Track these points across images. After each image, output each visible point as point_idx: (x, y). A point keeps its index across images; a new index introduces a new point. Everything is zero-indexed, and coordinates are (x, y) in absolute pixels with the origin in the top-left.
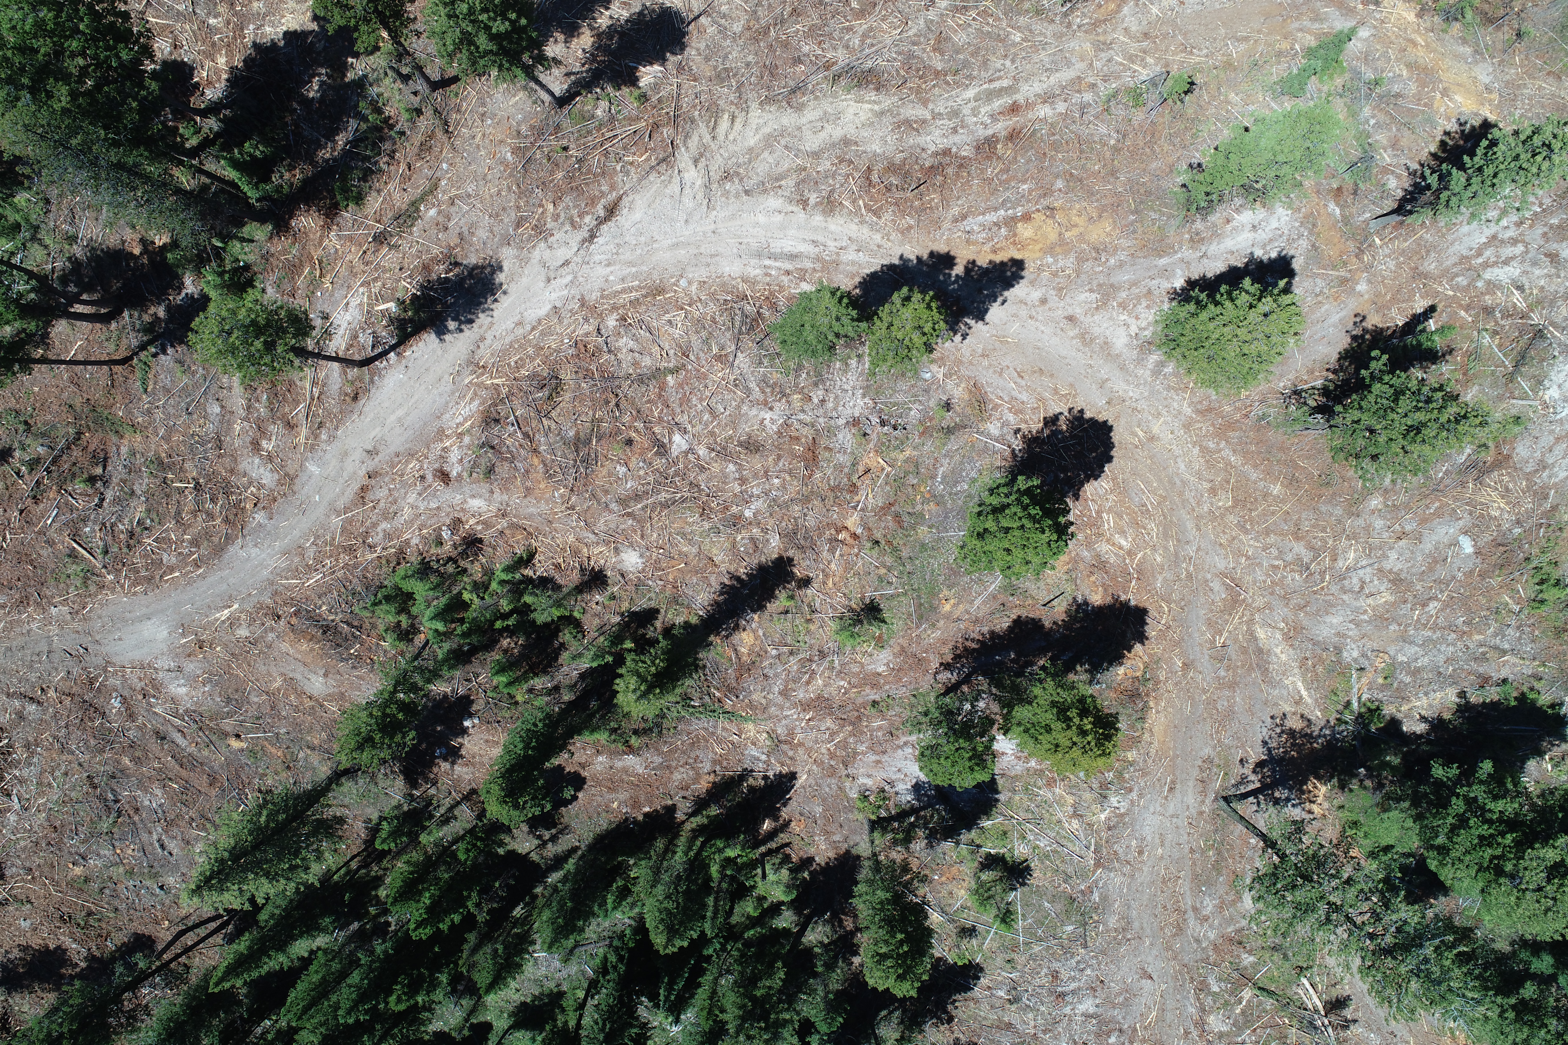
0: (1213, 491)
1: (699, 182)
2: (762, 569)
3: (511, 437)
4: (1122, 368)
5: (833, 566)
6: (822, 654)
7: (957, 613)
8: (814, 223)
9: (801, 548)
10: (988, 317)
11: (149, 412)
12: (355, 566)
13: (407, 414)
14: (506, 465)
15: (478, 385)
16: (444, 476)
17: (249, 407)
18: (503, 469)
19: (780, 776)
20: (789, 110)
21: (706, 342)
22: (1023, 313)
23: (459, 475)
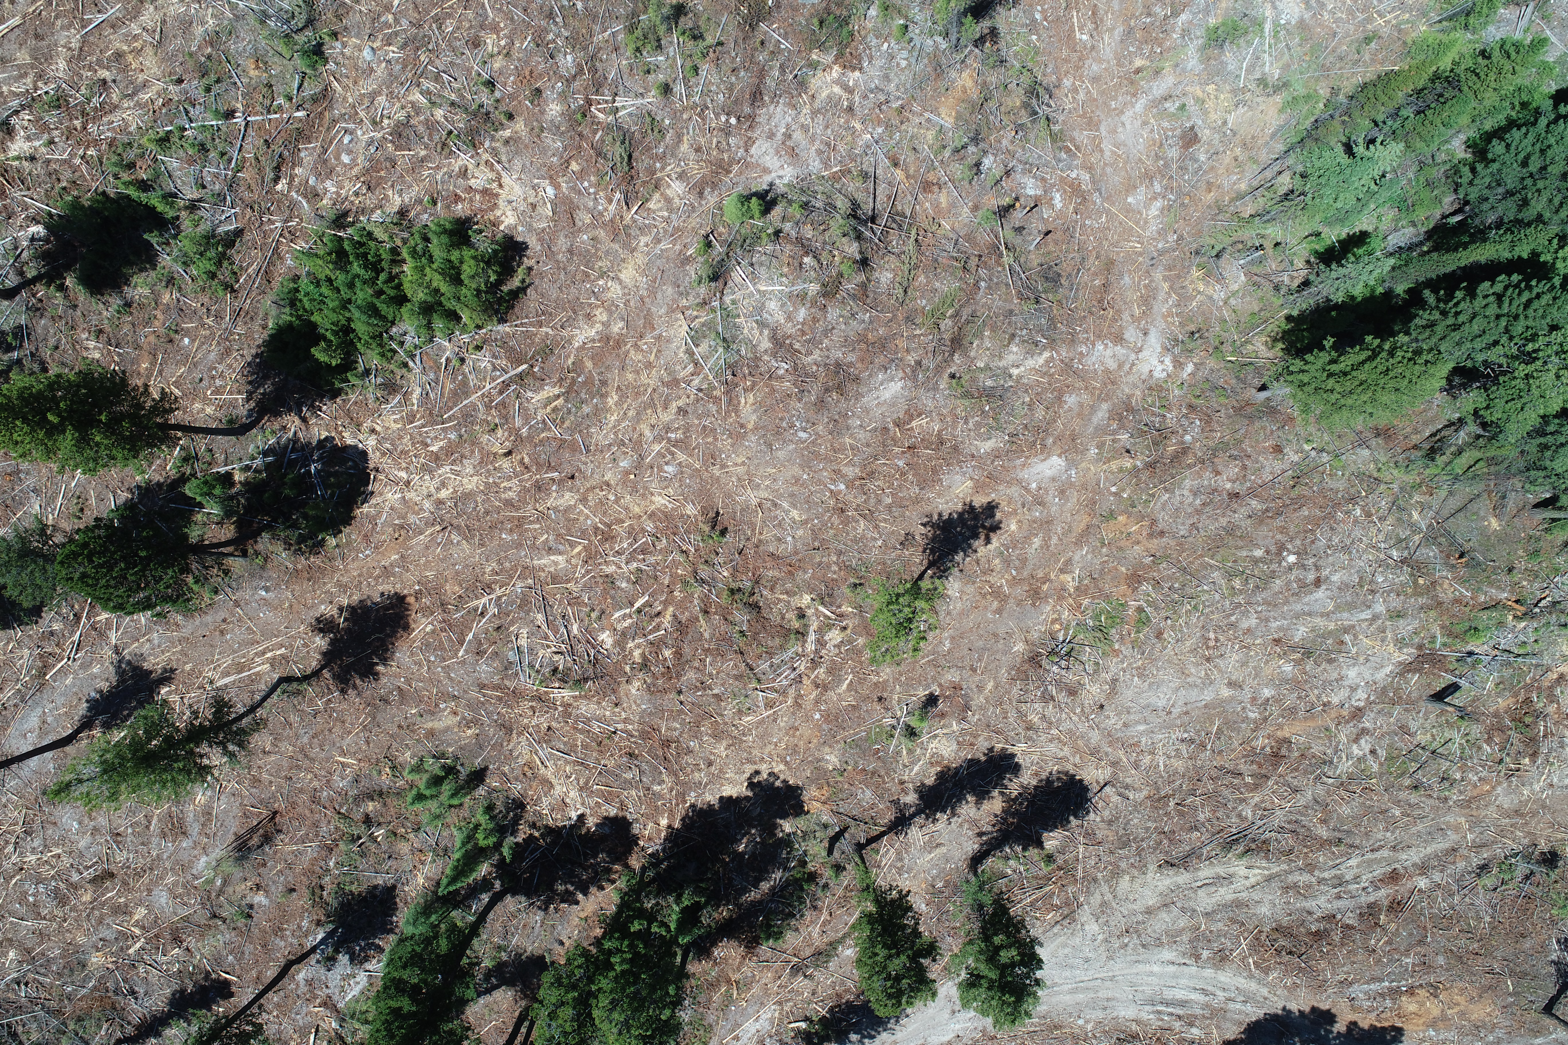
1: (1101, 937)
8: (1205, 975)
20: (1186, 875)
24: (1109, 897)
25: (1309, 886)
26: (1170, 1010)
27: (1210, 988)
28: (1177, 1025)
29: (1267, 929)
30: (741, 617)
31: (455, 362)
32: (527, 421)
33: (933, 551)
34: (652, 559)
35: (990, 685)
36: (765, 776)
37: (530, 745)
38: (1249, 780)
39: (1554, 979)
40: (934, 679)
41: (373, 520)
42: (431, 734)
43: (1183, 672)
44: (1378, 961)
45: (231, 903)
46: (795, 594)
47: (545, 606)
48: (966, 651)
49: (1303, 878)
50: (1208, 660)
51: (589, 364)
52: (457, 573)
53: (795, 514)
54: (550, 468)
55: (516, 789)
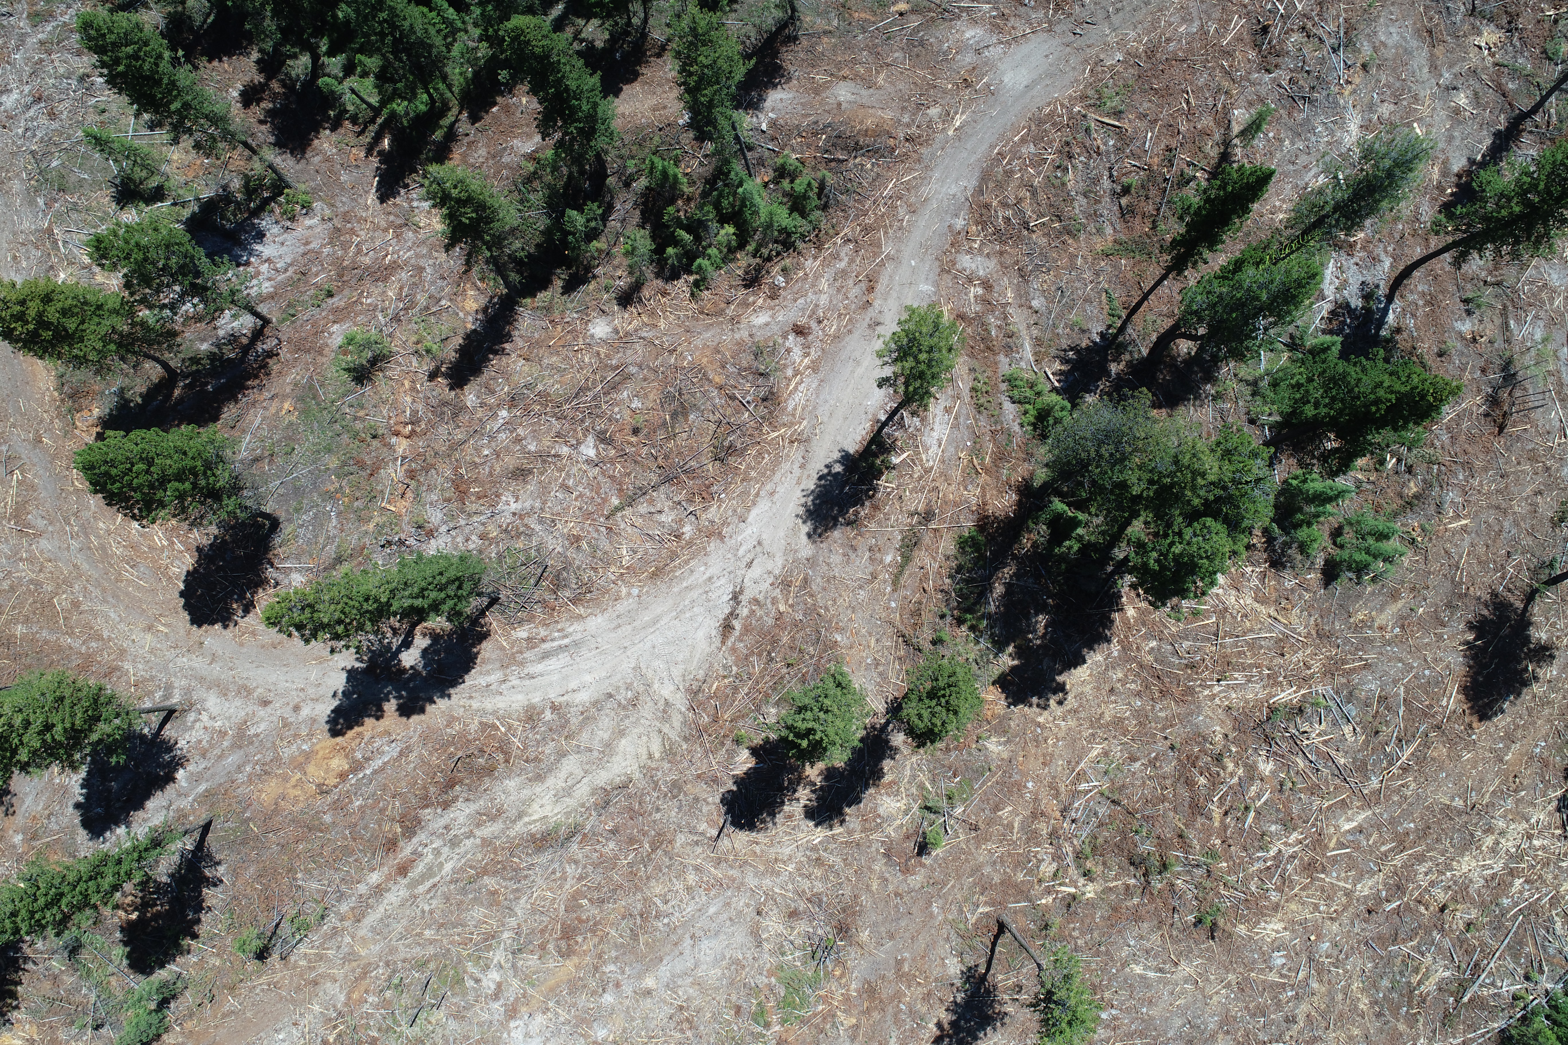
0: (76, 604)
1: (656, 686)
2: (476, 371)
3: (748, 390)
4: (202, 679)
5: (409, 399)
6: (396, 319)
7: (275, 404)
8: (538, 694)
9: (445, 404)
10: (344, 675)
11: (1097, 274)
12: (857, 217)
13: (853, 372)
14: (745, 364)
15: (792, 424)
16: (800, 331)
17: (1006, 318)
18: (746, 360)
19: (394, 194)
20: (602, 784)
21: (594, 549)
22: (311, 691)
23: (785, 337)
24: (666, 729)
25: (478, 825)
26: (556, 644)
27: (527, 682)
28: (543, 632)
29: (501, 767)
30: (1147, 847)
31: (1535, 975)
32: (1439, 949)
33: (988, 992)
34: (1258, 866)
35: (875, 887)
36: (1052, 702)
37: (1294, 630)
38: (584, 902)
39: (213, 849)
40: (933, 870)
41: (1547, 783)
42: (1395, 596)
43: (697, 983)
44: (384, 788)
45: (1491, 306)
46: (1103, 892)
47: (1340, 773)
48: (914, 910)
49: (489, 830)
50: (681, 1008)
52: (1442, 769)
53: (1138, 970)
54: (1397, 911)
55: (1290, 582)
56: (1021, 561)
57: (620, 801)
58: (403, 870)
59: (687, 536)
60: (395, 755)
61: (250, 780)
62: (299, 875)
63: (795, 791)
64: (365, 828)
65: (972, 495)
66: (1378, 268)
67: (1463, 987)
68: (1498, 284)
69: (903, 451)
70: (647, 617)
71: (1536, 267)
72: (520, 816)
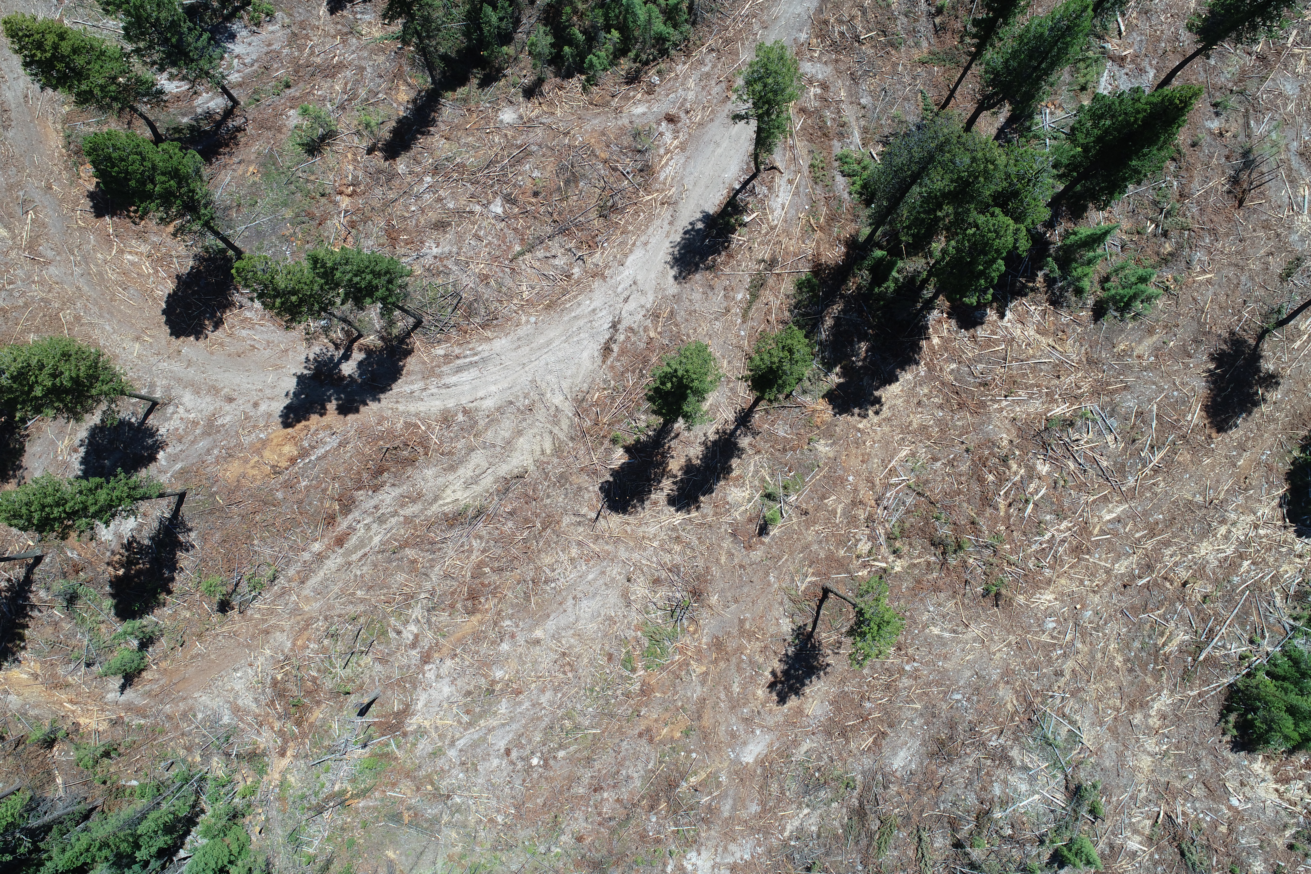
0: (78, 318)
1: (548, 395)
2: (406, 147)
3: (627, 164)
4: (179, 380)
5: (351, 167)
6: (342, 107)
7: (242, 168)
8: (453, 400)
9: (380, 171)
10: (295, 380)
11: (914, 78)
12: (719, 31)
13: (713, 151)
14: (625, 144)
15: (663, 190)
16: (671, 119)
17: (839, 112)
18: (626, 141)
19: (342, 8)
20: (503, 474)
21: (500, 285)
22: (268, 392)
23: (659, 124)
24: (556, 430)
25: (402, 506)
26: (468, 360)
27: (444, 391)
28: (457, 351)
29: (421, 458)
30: (945, 531)
31: (1258, 639)
32: (1181, 616)
33: (813, 646)
34: (1034, 547)
35: (723, 560)
36: (870, 412)
37: (1068, 357)
38: (487, 570)
39: (186, 518)
40: (770, 547)
41: (1271, 485)
42: (1151, 331)
43: (578, 635)
44: (326, 472)
45: (1235, 110)
46: (909, 567)
47: (1103, 474)
48: (754, 579)
49: (410, 510)
50: (564, 654)
51: (1149, 680)
52: (1186, 471)
53: (936, 631)
54: (1147, 586)
55: (1065, 318)
56: (848, 300)
57: (517, 488)
58: (340, 541)
59: (576, 276)
60: (335, 445)
61: (217, 462)
62: (256, 542)
63: (660, 482)
64: (310, 504)
65: (809, 248)
66: (1144, 77)
67: (1200, 649)
68: (1241, 93)
69: (753, 212)
70: (542, 340)
71: (1273, 80)
72: (436, 498)
